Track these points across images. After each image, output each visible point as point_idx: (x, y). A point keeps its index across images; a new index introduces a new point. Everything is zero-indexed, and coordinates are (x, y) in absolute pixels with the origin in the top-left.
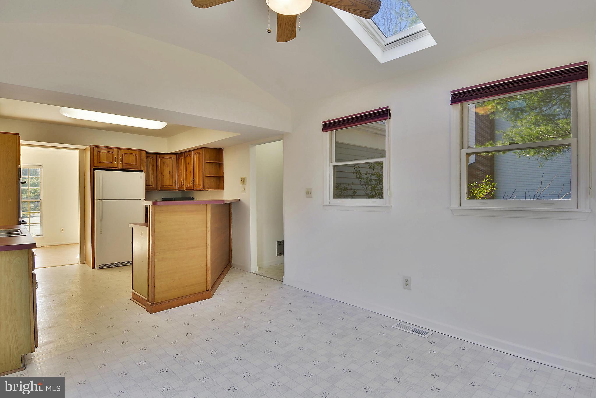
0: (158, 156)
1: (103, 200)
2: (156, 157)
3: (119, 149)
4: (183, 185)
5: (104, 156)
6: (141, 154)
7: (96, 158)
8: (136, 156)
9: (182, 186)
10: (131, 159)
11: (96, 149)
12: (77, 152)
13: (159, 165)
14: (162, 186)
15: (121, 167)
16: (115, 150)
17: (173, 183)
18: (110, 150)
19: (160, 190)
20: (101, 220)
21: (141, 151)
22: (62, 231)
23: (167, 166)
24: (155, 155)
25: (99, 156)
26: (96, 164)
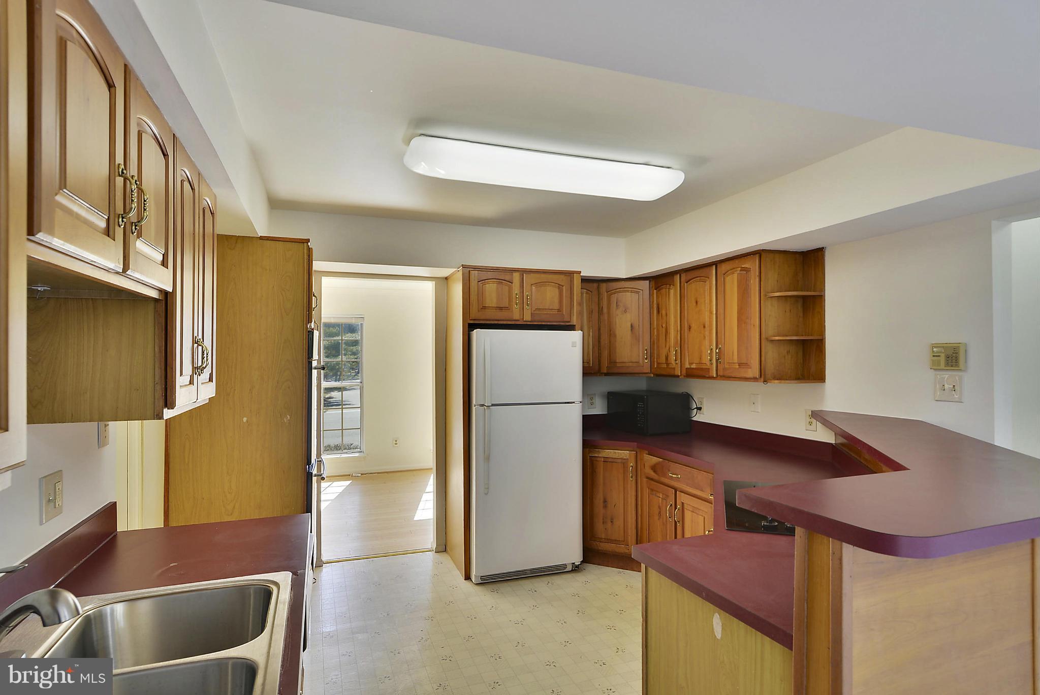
0: (604, 286)
1: (493, 405)
2: (598, 288)
3: (523, 272)
4: (673, 362)
5: (492, 293)
6: (572, 281)
7: (474, 297)
8: (560, 287)
9: (668, 364)
10: (549, 298)
11: (474, 274)
12: (430, 286)
13: (605, 310)
14: (612, 362)
15: (527, 317)
16: (516, 276)
17: (641, 355)
18: (503, 275)
19: (607, 374)
20: (487, 458)
21: (570, 274)
22: (396, 444)
23: (625, 311)
24: (595, 285)
25: (481, 294)
26: (475, 314)
